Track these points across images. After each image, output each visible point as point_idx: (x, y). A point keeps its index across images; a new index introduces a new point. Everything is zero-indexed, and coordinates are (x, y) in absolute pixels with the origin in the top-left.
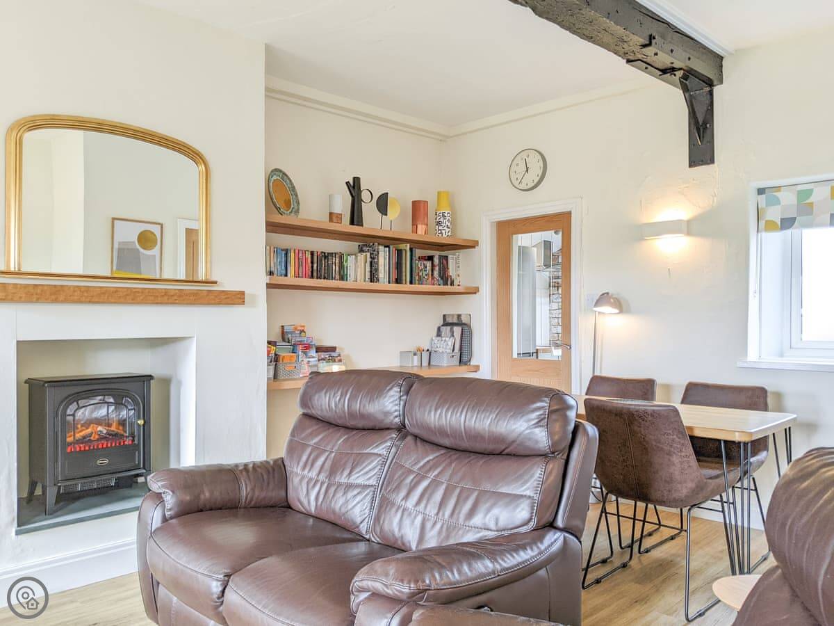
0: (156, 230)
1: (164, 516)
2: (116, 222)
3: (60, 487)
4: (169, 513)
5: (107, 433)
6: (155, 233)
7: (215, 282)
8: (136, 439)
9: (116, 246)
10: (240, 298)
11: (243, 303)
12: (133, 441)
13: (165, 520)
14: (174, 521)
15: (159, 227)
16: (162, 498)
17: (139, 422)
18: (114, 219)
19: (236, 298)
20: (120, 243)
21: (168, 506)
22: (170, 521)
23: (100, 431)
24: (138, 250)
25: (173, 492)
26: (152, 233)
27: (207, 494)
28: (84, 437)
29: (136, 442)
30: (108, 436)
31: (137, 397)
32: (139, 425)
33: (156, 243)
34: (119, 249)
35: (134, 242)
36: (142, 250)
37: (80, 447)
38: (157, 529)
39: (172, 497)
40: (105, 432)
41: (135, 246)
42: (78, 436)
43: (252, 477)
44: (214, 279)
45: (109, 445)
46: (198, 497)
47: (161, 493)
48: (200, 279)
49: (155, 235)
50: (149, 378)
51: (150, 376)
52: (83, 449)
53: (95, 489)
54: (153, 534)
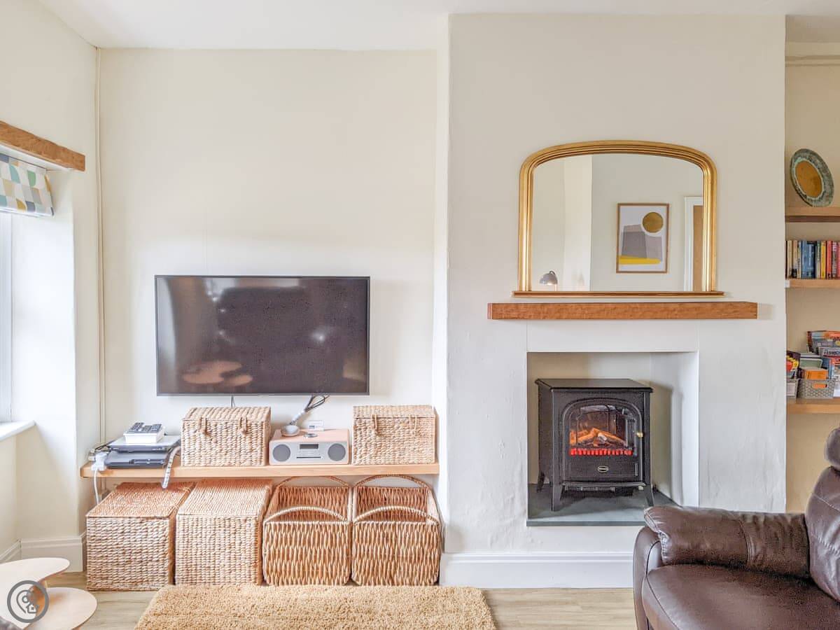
0: (661, 211)
1: (660, 559)
2: (622, 207)
3: (564, 486)
4: (666, 557)
5: (607, 440)
6: (660, 214)
7: (721, 294)
8: (636, 450)
9: (622, 230)
10: (751, 312)
11: (755, 317)
12: (633, 451)
13: (661, 563)
14: (670, 568)
15: (665, 208)
16: (657, 537)
17: (638, 434)
18: (619, 205)
19: (748, 310)
20: (625, 227)
21: (665, 550)
22: (666, 567)
23: (601, 438)
24: (644, 233)
25: (669, 535)
26: (658, 214)
27: (708, 545)
28: (586, 442)
29: (635, 454)
30: (608, 443)
31: (637, 409)
32: (638, 438)
33: (662, 225)
34: (624, 233)
35: (639, 226)
36: (646, 232)
37: (582, 452)
38: (652, 571)
39: (669, 541)
40: (605, 439)
41: (641, 228)
42: (581, 439)
43: (762, 536)
44: (720, 289)
45: (609, 453)
46: (698, 546)
47: (657, 534)
48: (704, 290)
49: (660, 216)
50: (649, 390)
51: (649, 388)
52: (585, 453)
53: (596, 492)
54: (649, 574)
